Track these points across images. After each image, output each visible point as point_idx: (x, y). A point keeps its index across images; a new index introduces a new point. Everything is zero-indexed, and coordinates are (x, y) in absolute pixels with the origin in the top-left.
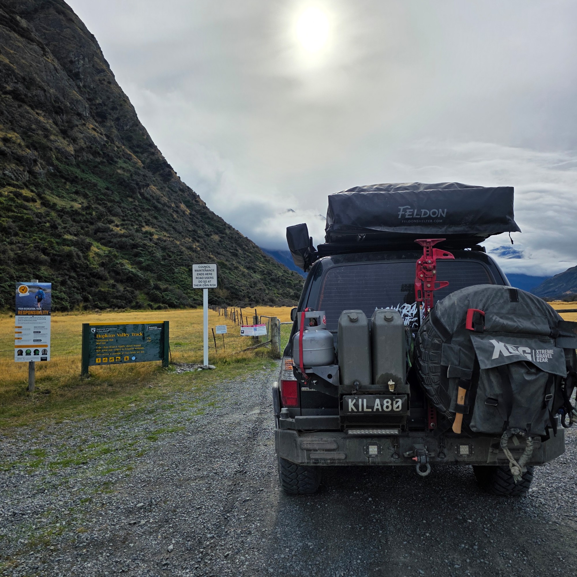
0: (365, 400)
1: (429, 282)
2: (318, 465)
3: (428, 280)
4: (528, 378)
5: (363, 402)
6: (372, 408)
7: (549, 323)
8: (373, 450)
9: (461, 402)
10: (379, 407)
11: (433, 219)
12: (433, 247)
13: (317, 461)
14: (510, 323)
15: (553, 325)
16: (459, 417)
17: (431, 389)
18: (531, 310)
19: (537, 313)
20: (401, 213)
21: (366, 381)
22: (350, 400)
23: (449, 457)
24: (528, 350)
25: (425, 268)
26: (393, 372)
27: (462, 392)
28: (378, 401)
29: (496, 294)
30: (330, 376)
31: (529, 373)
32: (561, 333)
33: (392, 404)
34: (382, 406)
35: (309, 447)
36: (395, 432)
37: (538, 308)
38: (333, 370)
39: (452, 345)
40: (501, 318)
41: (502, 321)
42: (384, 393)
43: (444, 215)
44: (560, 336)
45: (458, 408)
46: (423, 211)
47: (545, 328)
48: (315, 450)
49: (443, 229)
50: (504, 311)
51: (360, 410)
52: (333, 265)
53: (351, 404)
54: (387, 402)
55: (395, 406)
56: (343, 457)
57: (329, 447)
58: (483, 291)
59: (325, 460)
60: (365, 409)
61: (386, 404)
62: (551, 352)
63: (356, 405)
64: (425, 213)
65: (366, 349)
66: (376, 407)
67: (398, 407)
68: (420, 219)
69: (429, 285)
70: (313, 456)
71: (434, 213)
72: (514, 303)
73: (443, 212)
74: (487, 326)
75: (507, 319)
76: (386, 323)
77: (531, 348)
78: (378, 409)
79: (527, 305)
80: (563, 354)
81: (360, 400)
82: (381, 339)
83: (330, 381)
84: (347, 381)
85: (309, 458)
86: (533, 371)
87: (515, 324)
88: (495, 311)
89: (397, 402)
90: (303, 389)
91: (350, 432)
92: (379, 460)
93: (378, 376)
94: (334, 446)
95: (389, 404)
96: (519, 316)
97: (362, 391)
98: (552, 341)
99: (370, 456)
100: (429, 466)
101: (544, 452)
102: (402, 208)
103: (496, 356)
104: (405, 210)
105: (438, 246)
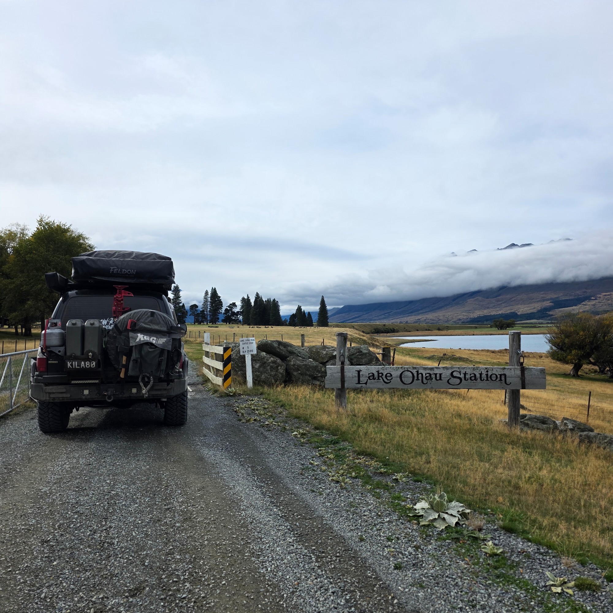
0: (76, 362)
1: (119, 307)
2: (55, 401)
3: (119, 306)
4: (150, 350)
5: (75, 364)
6: (80, 366)
7: (167, 327)
8: (86, 392)
9: (124, 363)
10: (84, 366)
11: (129, 274)
12: (123, 290)
13: (54, 399)
14: (148, 326)
15: (169, 328)
16: (123, 370)
17: (112, 357)
18: (159, 321)
19: (162, 322)
20: (111, 270)
21: (78, 353)
22: (68, 362)
23: (126, 395)
24: (155, 339)
25: (117, 300)
26: (92, 349)
27: (124, 358)
28: (83, 363)
29: (144, 313)
30: (59, 352)
31: (151, 348)
32: (172, 331)
33: (90, 364)
34: (85, 365)
35: (50, 391)
36: (97, 381)
37: (163, 321)
38: (62, 349)
39: (122, 337)
40: (145, 324)
41: (145, 325)
42: (87, 359)
43: (135, 273)
44: (171, 333)
45: (124, 366)
46: (123, 270)
47: (165, 329)
48: (54, 393)
49: (134, 280)
50: (147, 321)
51: (74, 367)
52: (76, 295)
53: (69, 364)
54: (87, 363)
55: (92, 365)
56: (68, 395)
57: (61, 391)
58: (139, 312)
59: (59, 398)
60: (77, 367)
61: (87, 364)
62: (165, 339)
63: (72, 365)
64: (125, 272)
65: (79, 338)
66: (82, 366)
67: (93, 366)
68: (122, 274)
69: (119, 308)
70: (52, 396)
71: (129, 272)
72: (152, 318)
73: (134, 271)
74: (137, 327)
75: (147, 324)
76: (90, 326)
77: (157, 338)
78: (83, 367)
79: (158, 319)
80: (171, 341)
81: (74, 362)
82: (87, 333)
83: (59, 354)
84: (68, 354)
85: (50, 397)
86: (153, 347)
87: (151, 327)
88: (143, 321)
89: (93, 363)
90: (49, 362)
91: (73, 382)
92: (89, 397)
93: (85, 351)
94: (64, 390)
95: (89, 364)
96: (154, 324)
97: (75, 358)
98: (168, 335)
99: (84, 395)
100: (112, 397)
101: (174, 390)
102: (112, 268)
103: (138, 340)
104: (113, 269)
105: (125, 289)
